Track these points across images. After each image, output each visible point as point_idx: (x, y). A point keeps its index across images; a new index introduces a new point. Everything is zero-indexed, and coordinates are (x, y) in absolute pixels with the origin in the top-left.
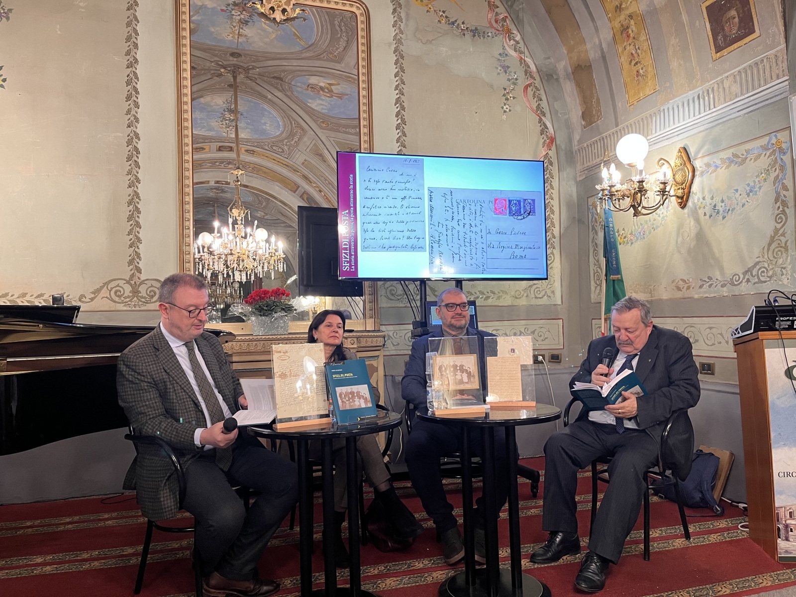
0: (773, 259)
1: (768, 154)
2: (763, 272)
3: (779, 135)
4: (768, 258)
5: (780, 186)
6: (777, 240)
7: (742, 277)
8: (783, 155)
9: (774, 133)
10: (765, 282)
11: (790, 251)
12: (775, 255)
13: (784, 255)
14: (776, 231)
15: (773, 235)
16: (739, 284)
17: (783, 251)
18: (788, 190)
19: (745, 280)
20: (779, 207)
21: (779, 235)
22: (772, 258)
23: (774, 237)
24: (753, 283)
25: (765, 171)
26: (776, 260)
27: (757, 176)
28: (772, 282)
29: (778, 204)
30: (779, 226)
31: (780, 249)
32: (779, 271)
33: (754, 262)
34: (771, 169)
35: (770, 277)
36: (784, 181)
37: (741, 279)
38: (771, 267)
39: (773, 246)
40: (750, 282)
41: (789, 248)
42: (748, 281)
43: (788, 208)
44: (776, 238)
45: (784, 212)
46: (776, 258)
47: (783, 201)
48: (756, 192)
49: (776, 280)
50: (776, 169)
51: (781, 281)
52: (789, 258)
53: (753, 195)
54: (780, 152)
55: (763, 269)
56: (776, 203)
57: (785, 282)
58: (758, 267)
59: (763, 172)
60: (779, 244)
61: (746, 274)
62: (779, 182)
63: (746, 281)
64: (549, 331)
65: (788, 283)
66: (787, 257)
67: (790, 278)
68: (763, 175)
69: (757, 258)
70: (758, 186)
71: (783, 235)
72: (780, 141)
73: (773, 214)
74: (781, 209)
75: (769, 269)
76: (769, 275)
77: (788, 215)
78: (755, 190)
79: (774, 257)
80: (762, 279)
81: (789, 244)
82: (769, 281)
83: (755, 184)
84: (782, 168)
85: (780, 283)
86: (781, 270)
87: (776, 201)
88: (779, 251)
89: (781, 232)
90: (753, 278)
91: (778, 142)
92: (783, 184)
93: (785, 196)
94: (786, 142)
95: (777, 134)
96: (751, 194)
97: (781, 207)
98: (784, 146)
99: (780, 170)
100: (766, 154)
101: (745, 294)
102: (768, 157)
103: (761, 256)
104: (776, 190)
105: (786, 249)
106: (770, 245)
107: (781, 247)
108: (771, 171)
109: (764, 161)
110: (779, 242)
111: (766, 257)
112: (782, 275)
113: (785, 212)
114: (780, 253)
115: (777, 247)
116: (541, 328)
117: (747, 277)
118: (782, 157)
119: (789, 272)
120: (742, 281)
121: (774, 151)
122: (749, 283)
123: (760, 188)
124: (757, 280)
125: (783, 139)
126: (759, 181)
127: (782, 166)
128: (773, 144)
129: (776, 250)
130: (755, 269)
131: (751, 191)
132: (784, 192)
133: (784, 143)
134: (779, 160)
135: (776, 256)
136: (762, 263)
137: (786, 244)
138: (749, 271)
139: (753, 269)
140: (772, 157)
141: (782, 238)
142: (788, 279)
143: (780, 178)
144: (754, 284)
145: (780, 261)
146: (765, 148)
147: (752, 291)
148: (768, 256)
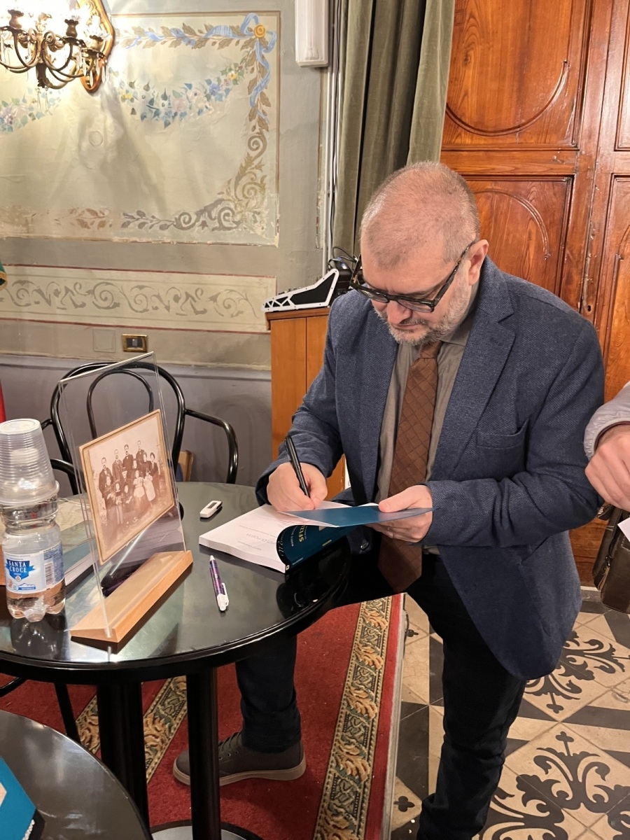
0: (243, 199)
1: (242, 42)
2: (227, 215)
3: (262, 20)
4: (236, 197)
5: (258, 97)
6: (250, 172)
7: (194, 217)
8: (265, 51)
9: (254, 14)
10: (229, 229)
11: (268, 191)
12: (245, 193)
13: (259, 195)
14: (249, 160)
15: (244, 165)
16: (189, 228)
17: (258, 191)
18: (268, 105)
19: (200, 222)
20: (254, 127)
21: (253, 166)
22: (240, 197)
23: (245, 168)
24: (211, 228)
25: (235, 67)
26: (247, 200)
27: (224, 72)
28: (240, 230)
29: (254, 122)
30: (253, 154)
31: (253, 186)
32: (251, 216)
33: (215, 199)
34: (246, 66)
35: (238, 223)
36: (264, 90)
37: (193, 221)
38: (239, 209)
39: (244, 180)
40: (207, 226)
41: (267, 186)
42: (204, 224)
43: (268, 130)
44: (249, 169)
45: (261, 135)
46: (247, 198)
47: (261, 121)
48: (221, 95)
49: (245, 228)
50: (253, 69)
51: (253, 230)
52: (266, 200)
53: (216, 100)
54: (260, 44)
55: (227, 211)
56: (250, 120)
57: (259, 231)
58: (220, 207)
59: (233, 67)
60: (252, 179)
61: (202, 214)
62: (257, 89)
63: (200, 225)
65: (263, 233)
66: (263, 199)
67: (265, 227)
68: (233, 72)
69: (219, 194)
70: (224, 88)
71: (259, 167)
72: (262, 28)
73: (245, 135)
74: (257, 130)
75: (236, 212)
76: (235, 220)
77: (268, 141)
78: (220, 92)
79: (244, 196)
80: (226, 224)
81: (266, 180)
82: (235, 228)
83: (219, 84)
84: (263, 70)
85: (252, 232)
86: (253, 216)
87: (251, 117)
88: (253, 188)
89: (256, 162)
90: (212, 222)
91: (258, 27)
92: (262, 94)
93: (264, 112)
94: (272, 33)
95: (259, 17)
96: (213, 97)
97: (258, 127)
98: (268, 37)
99: (260, 72)
100: (238, 42)
101: (199, 243)
102: (242, 48)
103: (225, 192)
104: (252, 100)
105: (263, 188)
106: (239, 178)
107: (255, 184)
108: (245, 71)
109: (235, 52)
110: (253, 176)
111: (232, 194)
112: (255, 221)
113: (263, 136)
114: (252, 192)
115: (250, 183)
117: (202, 219)
118: (263, 53)
119: (265, 219)
120: (193, 225)
121: (251, 40)
122: (206, 228)
123: (227, 91)
124: (217, 225)
125: (266, 27)
126: (226, 81)
127: (263, 66)
128: (251, 30)
129: (248, 187)
130: (215, 209)
131: (213, 93)
132: (264, 107)
133: (268, 32)
134: (258, 57)
135: (247, 195)
136: (227, 202)
137: (262, 181)
138: (206, 210)
139: (213, 209)
140: (249, 49)
141: (257, 172)
142: (263, 228)
143: (258, 83)
144: (213, 230)
145: (253, 203)
146: (238, 32)
147: (209, 240)
148: (235, 194)
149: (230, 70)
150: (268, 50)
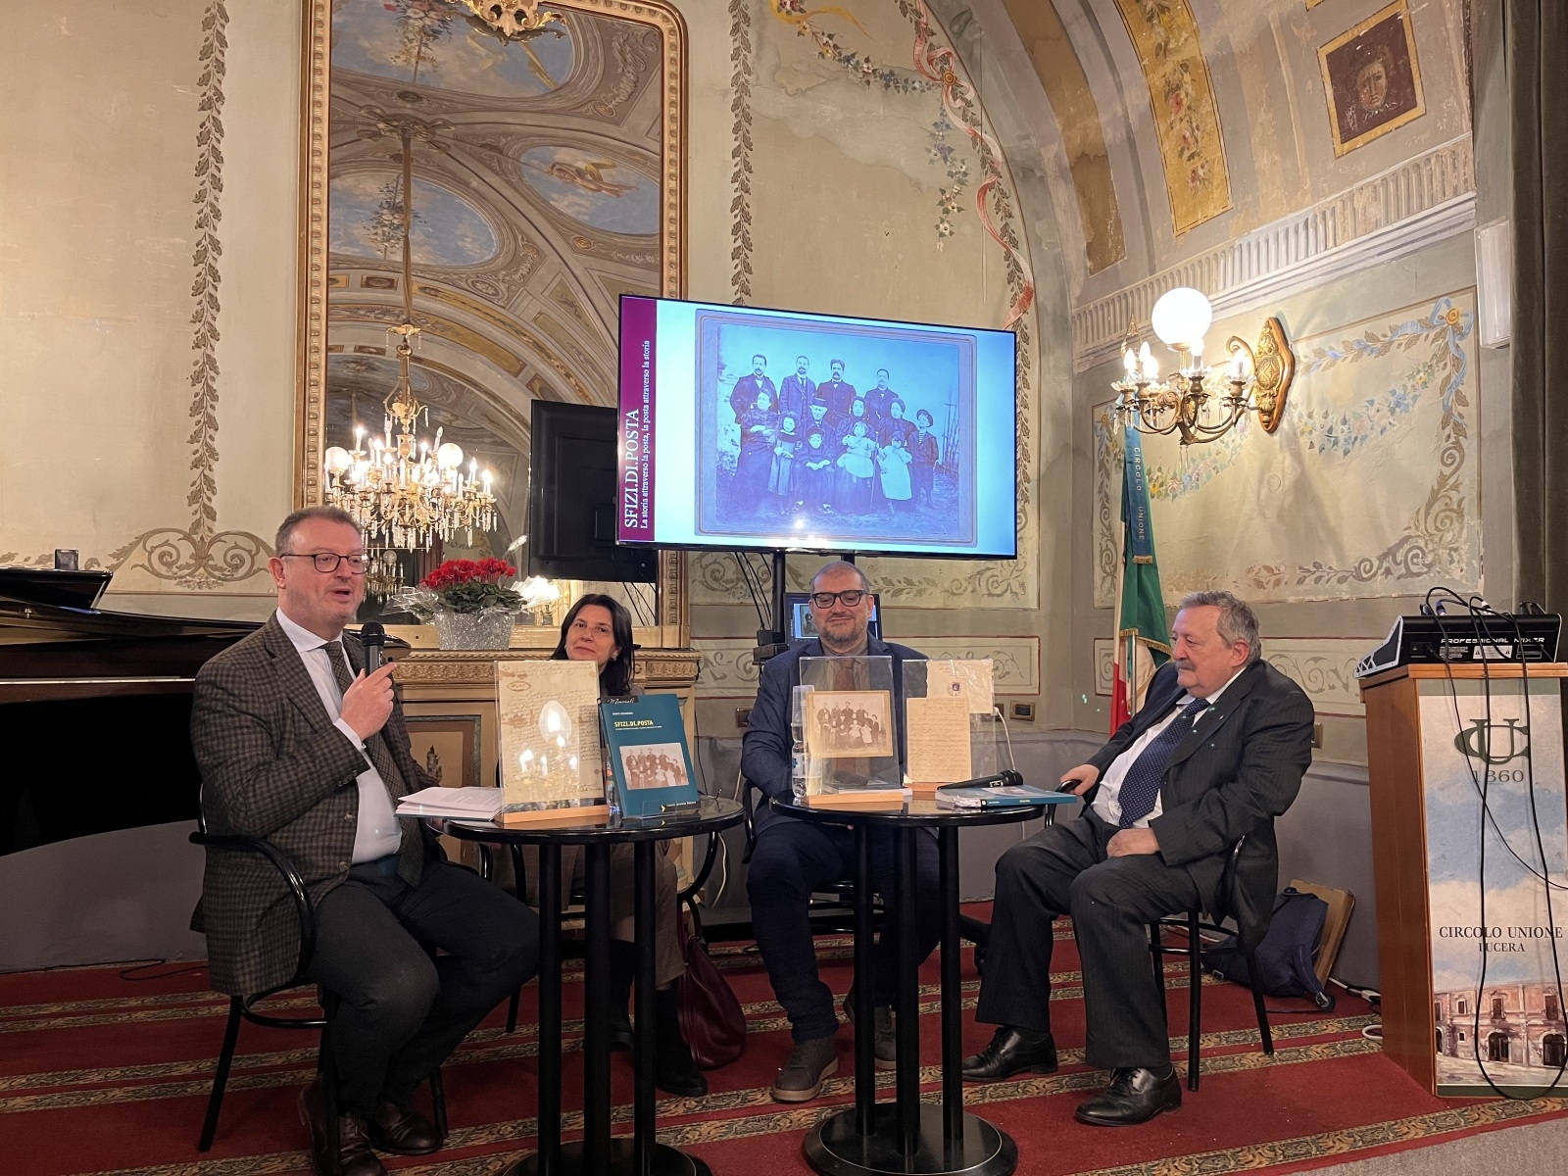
0: (1436, 532)
1: (1432, 336)
2: (1416, 556)
3: (1455, 302)
4: (1427, 531)
5: (1453, 397)
6: (1443, 496)
7: (1376, 564)
8: (1460, 339)
9: (1446, 298)
10: (1419, 575)
11: (1467, 518)
12: (1438, 524)
13: (1456, 525)
14: (1443, 479)
15: (1436, 488)
16: (1370, 578)
17: (1455, 519)
18: (1466, 404)
19: (1383, 570)
20: (1449, 436)
21: (1448, 487)
22: (1432, 530)
23: (1438, 492)
24: (1396, 576)
25: (1424, 368)
26: (1440, 534)
27: (1411, 377)
28: (1432, 575)
29: (1448, 430)
30: (1447, 471)
31: (1448, 513)
32: (1445, 555)
33: (1400, 538)
34: (1437, 363)
35: (1429, 566)
36: (1460, 388)
37: (1374, 569)
38: (1430, 547)
39: (1436, 507)
40: (1391, 574)
41: (1466, 511)
42: (1388, 572)
43: (1466, 437)
44: (1442, 492)
45: (1457, 445)
46: (1440, 530)
47: (1457, 425)
48: (1407, 405)
49: (1439, 572)
50: (1445, 364)
51: (1448, 573)
52: (1465, 531)
53: (1401, 412)
54: (1454, 332)
55: (1415, 551)
56: (1443, 428)
57: (1457, 575)
58: (1406, 547)
59: (1421, 368)
60: (1446, 504)
61: (1385, 558)
62: (1450, 388)
63: (1383, 574)
64: (1013, 660)
65: (1462, 577)
66: (1462, 529)
67: (1465, 568)
68: (1422, 374)
69: (1405, 529)
70: (1411, 395)
71: (1455, 487)
72: (1455, 312)
73: (1437, 448)
74: (1452, 440)
75: (1426, 551)
76: (1426, 562)
77: (1466, 451)
78: (1406, 402)
79: (1437, 528)
80: (1414, 569)
81: (1465, 504)
82: (1426, 573)
83: (1405, 392)
84: (1458, 363)
85: (1447, 577)
86: (1450, 555)
87: (1444, 424)
88: (1447, 517)
89: (1451, 482)
90: (1397, 567)
91: (1452, 313)
92: (1458, 392)
93: (1460, 415)
94: (1467, 315)
95: (1451, 300)
96: (1398, 410)
97: (1453, 435)
98: (1462, 321)
99: (1454, 366)
100: (1427, 336)
101: (1382, 597)
102: (1432, 343)
103: (1413, 526)
104: (1445, 403)
105: (1460, 514)
106: (1429, 505)
107: (1451, 510)
108: (1436, 369)
109: (1425, 350)
110: (1448, 500)
111: (1422, 527)
112: (1452, 562)
113: (1461, 445)
114: (1447, 521)
115: (1444, 510)
116: (999, 652)
117: (1385, 565)
118: (1457, 342)
119: (1464, 557)
120: (1376, 573)
121: (1443, 330)
122: (1390, 576)
123: (1415, 398)
124: (1404, 571)
125: (1460, 309)
126: (1413, 386)
127: (1457, 358)
128: (1443, 318)
129: (1442, 515)
130: (1401, 550)
131: (1398, 404)
132: (1460, 408)
133: (1462, 315)
134: (1452, 348)
135: (1440, 527)
136: (1415, 539)
137: (1459, 505)
138: (1390, 553)
139: (1398, 550)
140: (1440, 342)
141: (1453, 494)
142: (1462, 570)
143: (1452, 381)
144: (1399, 578)
145: (1448, 536)
146: (1426, 324)
147: (1394, 592)
148: (1425, 527)
149: (1419, 372)
150: (1463, 336)
